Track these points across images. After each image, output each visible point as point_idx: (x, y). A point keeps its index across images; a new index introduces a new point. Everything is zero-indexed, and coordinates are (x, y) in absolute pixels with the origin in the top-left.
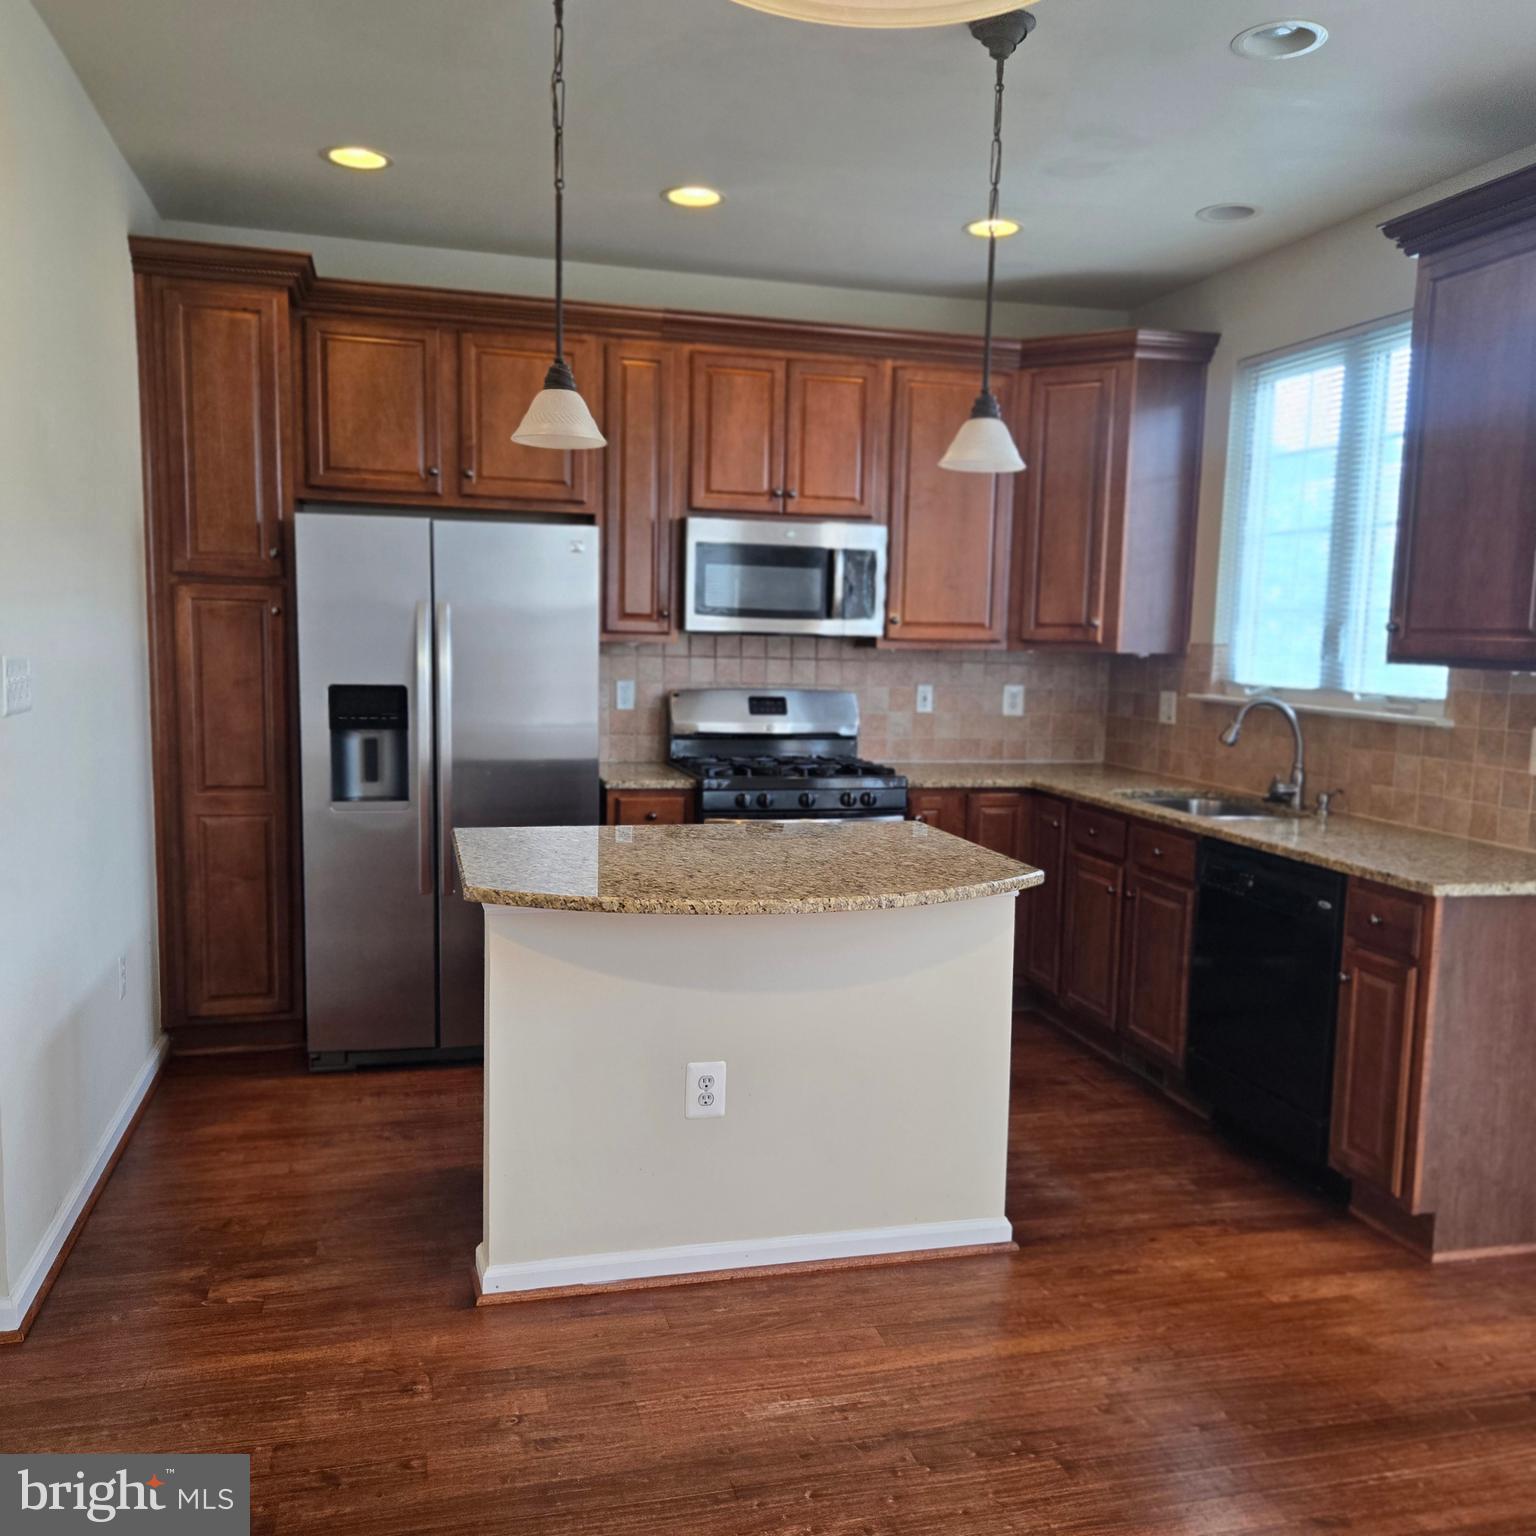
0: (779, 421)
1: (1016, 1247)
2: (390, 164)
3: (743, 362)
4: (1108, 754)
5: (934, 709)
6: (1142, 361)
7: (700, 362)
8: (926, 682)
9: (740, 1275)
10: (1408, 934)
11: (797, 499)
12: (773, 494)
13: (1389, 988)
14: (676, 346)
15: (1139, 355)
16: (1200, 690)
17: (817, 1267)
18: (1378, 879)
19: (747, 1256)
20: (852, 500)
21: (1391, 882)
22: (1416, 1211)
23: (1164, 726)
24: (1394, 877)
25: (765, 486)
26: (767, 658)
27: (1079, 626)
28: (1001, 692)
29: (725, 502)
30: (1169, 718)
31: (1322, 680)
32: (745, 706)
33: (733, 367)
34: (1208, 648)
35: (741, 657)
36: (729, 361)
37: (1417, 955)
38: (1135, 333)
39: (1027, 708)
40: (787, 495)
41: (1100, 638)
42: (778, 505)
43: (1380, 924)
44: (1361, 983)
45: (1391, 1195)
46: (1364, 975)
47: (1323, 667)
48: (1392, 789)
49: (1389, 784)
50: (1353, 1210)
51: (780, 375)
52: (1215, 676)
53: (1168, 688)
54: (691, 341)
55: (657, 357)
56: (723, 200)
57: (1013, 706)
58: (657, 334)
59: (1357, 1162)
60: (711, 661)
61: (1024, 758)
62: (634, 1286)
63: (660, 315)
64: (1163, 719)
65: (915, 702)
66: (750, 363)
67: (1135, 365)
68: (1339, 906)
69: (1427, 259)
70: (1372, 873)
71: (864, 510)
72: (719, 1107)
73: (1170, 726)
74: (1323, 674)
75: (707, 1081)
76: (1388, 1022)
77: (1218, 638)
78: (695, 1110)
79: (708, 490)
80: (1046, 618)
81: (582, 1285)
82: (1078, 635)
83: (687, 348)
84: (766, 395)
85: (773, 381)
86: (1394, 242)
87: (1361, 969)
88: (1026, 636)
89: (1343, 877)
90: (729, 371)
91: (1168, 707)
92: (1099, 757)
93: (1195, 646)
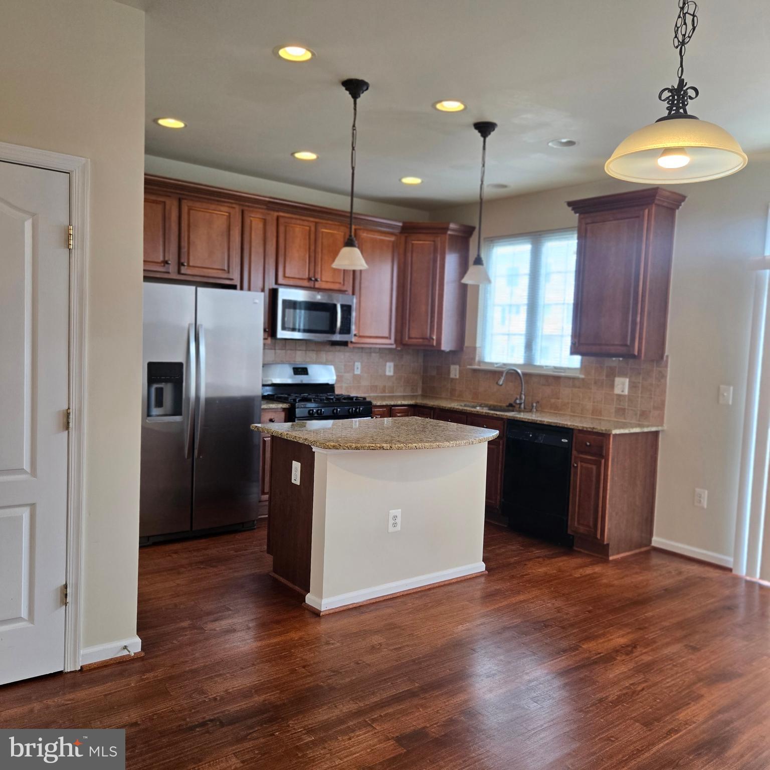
0: (312, 248)
1: (487, 572)
2: (186, 126)
3: (298, 222)
4: (424, 390)
5: (361, 372)
6: (450, 235)
7: (281, 220)
8: (358, 362)
9: (406, 593)
10: (601, 447)
11: (320, 282)
12: (310, 279)
13: (594, 467)
14: (272, 213)
15: (449, 232)
16: (471, 365)
17: (429, 587)
18: (589, 430)
19: (407, 585)
20: (340, 283)
21: (594, 430)
22: (605, 543)
23: (453, 379)
24: (596, 429)
25: (307, 276)
26: (296, 350)
27: (427, 339)
28: (385, 365)
29: (291, 282)
30: (456, 376)
31: (525, 361)
32: (291, 372)
33: (295, 224)
34: (475, 348)
35: (285, 349)
36: (293, 221)
37: (604, 455)
38: (449, 224)
39: (395, 372)
40: (316, 280)
41: (435, 344)
42: (311, 284)
43: (590, 445)
44: (581, 466)
45: (596, 538)
46: (582, 463)
47: (525, 356)
48: (560, 400)
49: (558, 399)
50: (575, 548)
51: (313, 229)
52: (477, 359)
53: (454, 364)
54: (278, 211)
55: (264, 218)
56: (318, 158)
57: (390, 371)
58: (265, 207)
59: (582, 529)
60: (273, 351)
61: (393, 393)
62: (372, 601)
63: (267, 199)
64: (452, 376)
65: (354, 370)
66: (301, 222)
67: (447, 237)
68: (570, 441)
69: (582, 216)
70: (587, 428)
71: (344, 288)
72: (398, 528)
73: (456, 379)
74: (525, 358)
75: (395, 517)
76: (594, 479)
77: (478, 345)
78: (391, 529)
79: (285, 276)
80: (413, 335)
81: (354, 603)
82: (426, 342)
83: (276, 214)
84: (307, 237)
85: (310, 231)
86: (570, 208)
87: (581, 462)
88: (404, 342)
89: (572, 429)
90: (293, 225)
91: (455, 371)
92: (420, 392)
93: (467, 347)
